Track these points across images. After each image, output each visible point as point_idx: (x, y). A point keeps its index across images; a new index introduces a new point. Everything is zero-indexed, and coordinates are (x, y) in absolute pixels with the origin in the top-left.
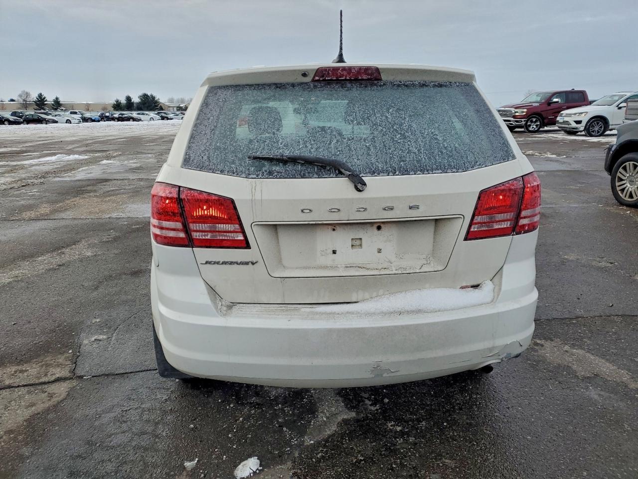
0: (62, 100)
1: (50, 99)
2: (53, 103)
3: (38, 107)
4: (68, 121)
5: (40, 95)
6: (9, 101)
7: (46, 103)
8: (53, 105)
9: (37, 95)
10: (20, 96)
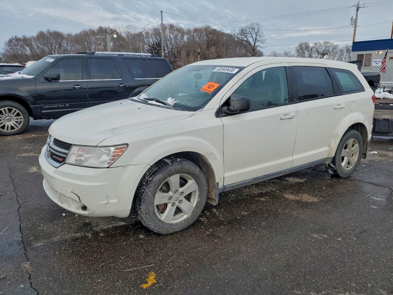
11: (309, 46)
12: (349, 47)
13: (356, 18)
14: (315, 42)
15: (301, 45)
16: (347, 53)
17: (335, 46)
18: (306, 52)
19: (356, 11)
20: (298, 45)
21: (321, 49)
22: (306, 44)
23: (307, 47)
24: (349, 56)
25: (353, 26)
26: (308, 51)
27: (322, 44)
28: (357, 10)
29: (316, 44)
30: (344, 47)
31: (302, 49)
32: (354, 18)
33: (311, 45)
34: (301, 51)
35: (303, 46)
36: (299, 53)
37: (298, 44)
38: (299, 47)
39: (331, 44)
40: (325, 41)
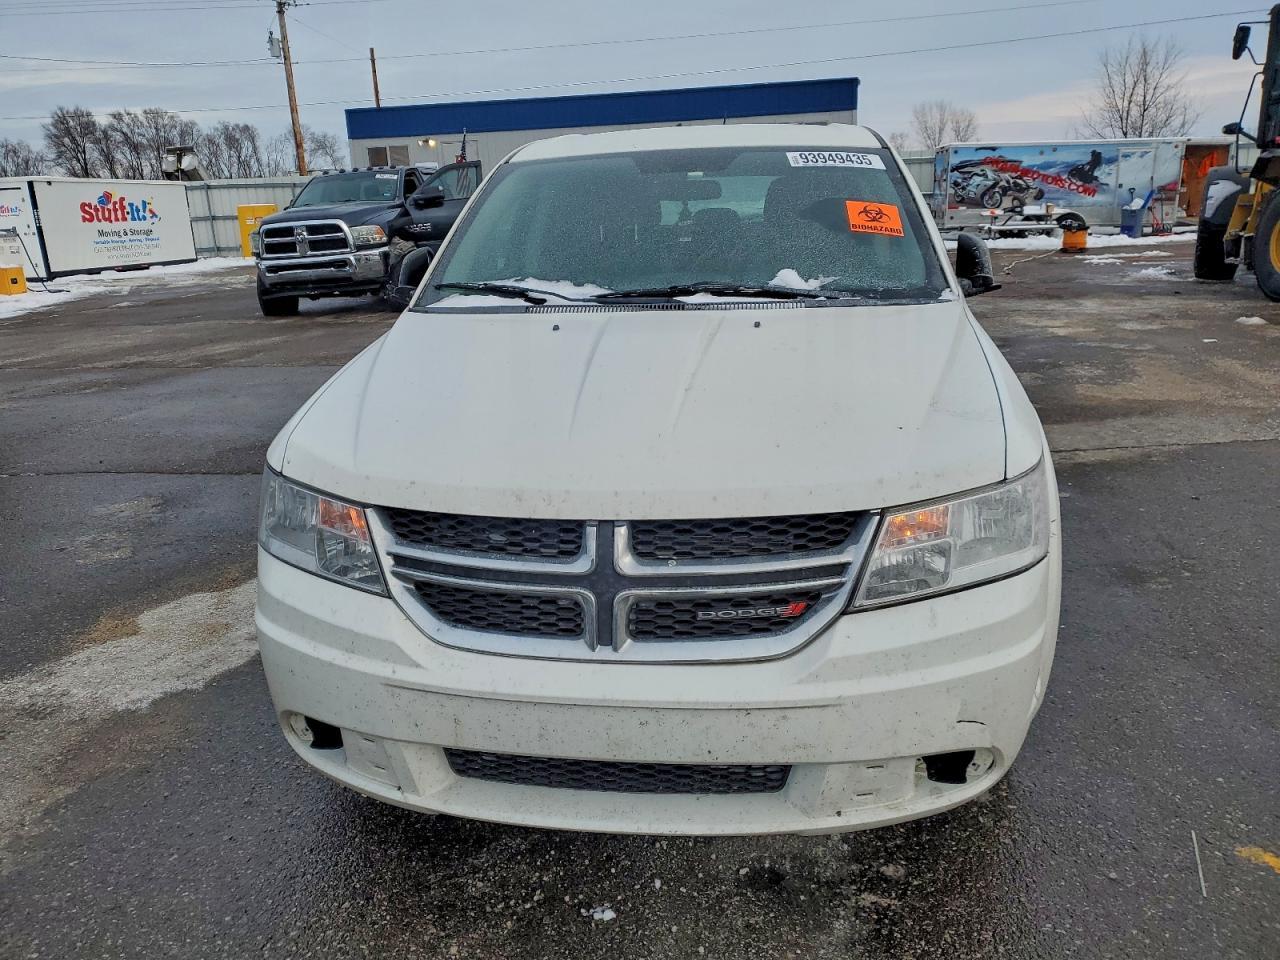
11: (94, 124)
12: (231, 128)
13: (284, 37)
14: (114, 110)
15: (61, 121)
16: (231, 149)
17: (186, 125)
18: (88, 145)
19: (277, 15)
20: (49, 121)
21: (140, 135)
22: (78, 115)
23: (88, 127)
24: (239, 157)
25: (278, 60)
26: (97, 142)
27: (142, 118)
28: (281, 12)
29: (118, 117)
30: (216, 129)
31: (68, 132)
32: (277, 35)
33: (102, 120)
34: (67, 140)
35: (71, 123)
36: (63, 149)
37: (49, 115)
38: (54, 125)
39: (172, 117)
40: (147, 108)
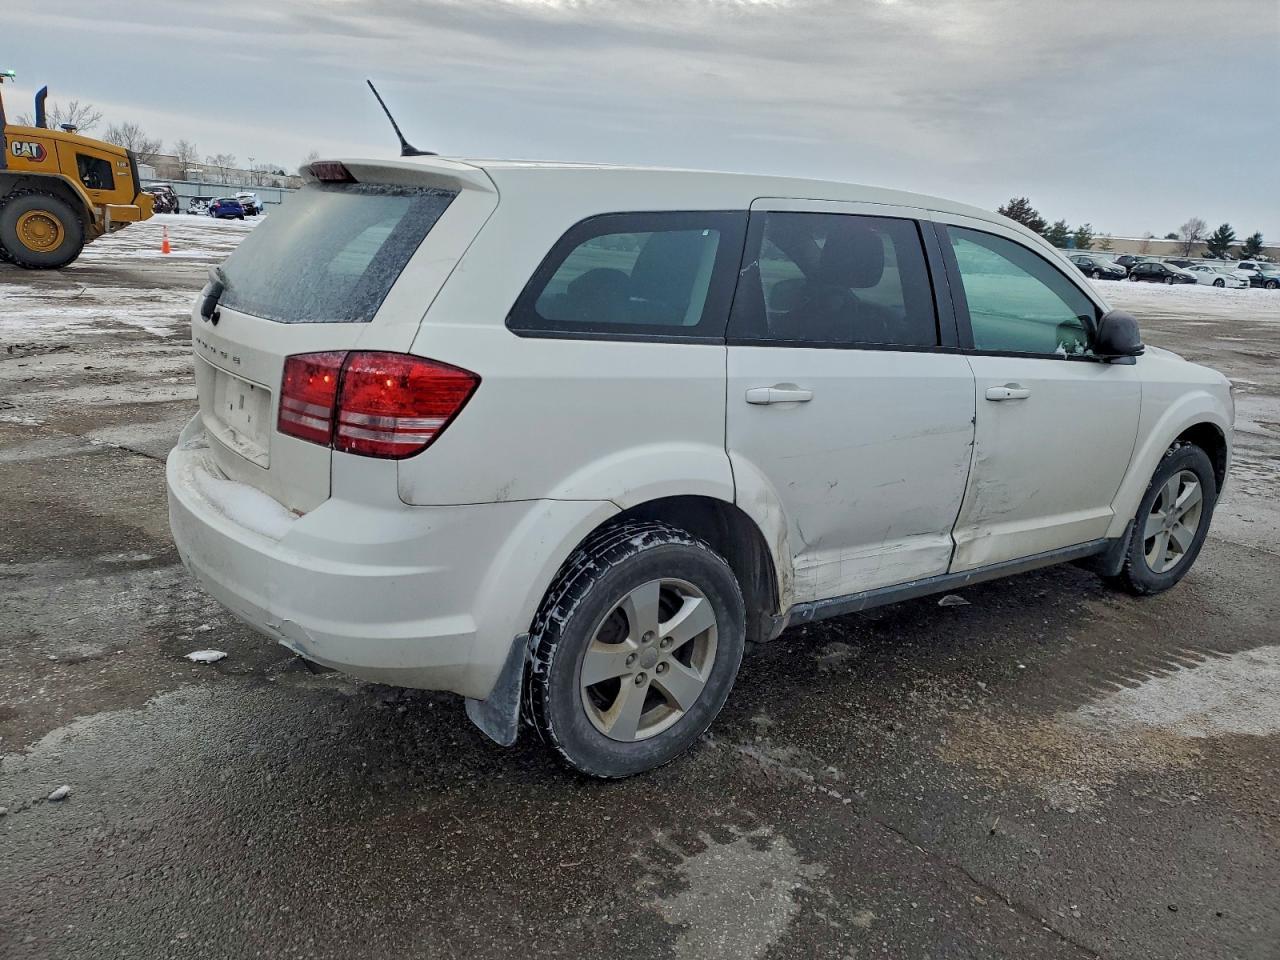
0: (1266, 241)
1: (1241, 236)
2: (1245, 244)
3: (1210, 252)
4: (1219, 283)
5: (1224, 229)
6: (1166, 238)
7: (1230, 244)
8: (1243, 248)
9: (1217, 228)
10: (1184, 229)
